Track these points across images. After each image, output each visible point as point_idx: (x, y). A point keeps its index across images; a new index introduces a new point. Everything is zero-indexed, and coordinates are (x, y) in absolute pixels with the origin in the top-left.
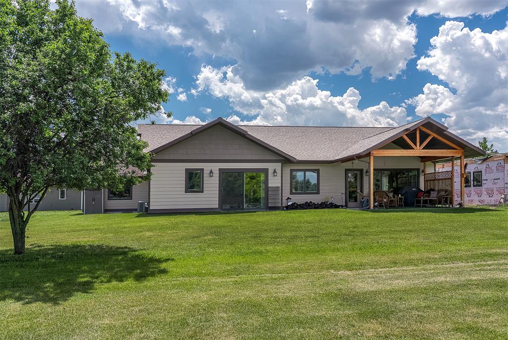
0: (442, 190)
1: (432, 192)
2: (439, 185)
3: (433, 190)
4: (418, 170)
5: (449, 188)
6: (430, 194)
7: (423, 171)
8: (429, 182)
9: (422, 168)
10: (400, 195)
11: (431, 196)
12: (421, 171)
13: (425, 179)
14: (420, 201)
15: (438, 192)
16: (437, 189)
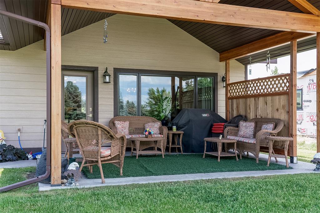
0: (267, 121)
1: (242, 124)
2: (256, 108)
3: (246, 119)
4: (214, 76)
5: (283, 116)
6: (237, 126)
7: (224, 79)
8: (235, 101)
9: (221, 73)
10: (174, 128)
11: (241, 133)
12: (219, 79)
13: (226, 95)
14: (216, 144)
15: (256, 124)
16: (252, 116)
